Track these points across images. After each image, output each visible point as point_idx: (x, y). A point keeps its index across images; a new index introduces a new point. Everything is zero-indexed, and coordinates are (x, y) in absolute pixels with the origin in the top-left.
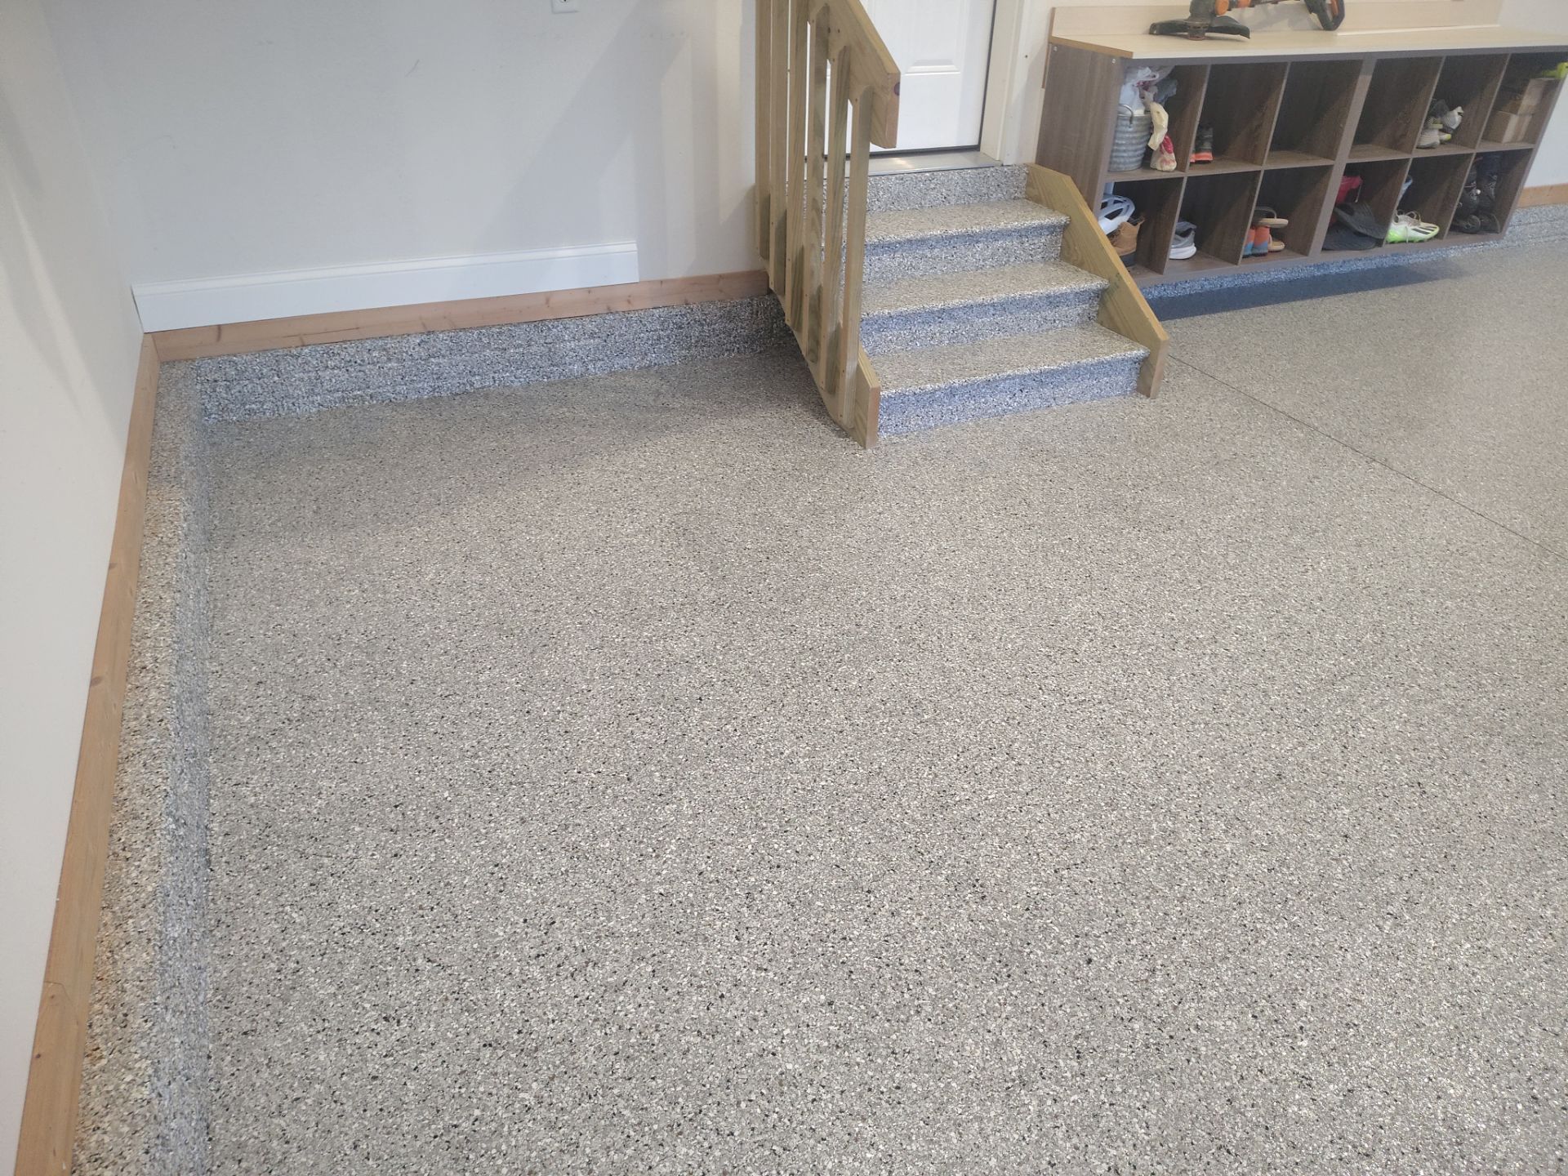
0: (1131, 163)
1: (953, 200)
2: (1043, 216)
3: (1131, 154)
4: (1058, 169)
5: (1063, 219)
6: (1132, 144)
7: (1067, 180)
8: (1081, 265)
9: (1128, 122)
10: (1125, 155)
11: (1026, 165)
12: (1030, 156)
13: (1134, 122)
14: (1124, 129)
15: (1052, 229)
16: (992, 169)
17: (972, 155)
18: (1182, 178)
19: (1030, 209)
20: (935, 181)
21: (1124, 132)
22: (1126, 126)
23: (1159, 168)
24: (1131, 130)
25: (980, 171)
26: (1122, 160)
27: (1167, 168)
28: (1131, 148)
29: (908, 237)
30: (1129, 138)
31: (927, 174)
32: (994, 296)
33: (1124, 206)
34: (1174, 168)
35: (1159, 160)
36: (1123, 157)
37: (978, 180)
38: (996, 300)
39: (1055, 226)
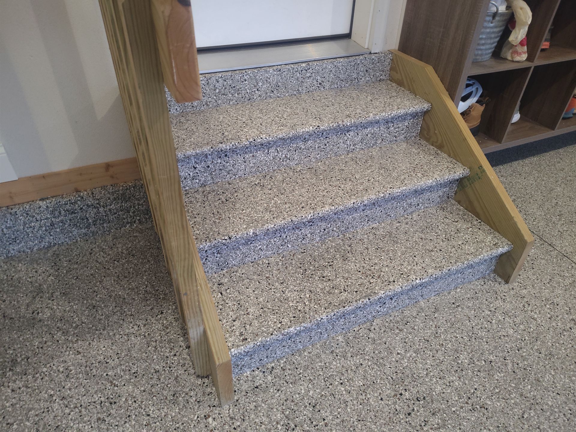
0: (486, 54)
1: (327, 85)
2: (407, 103)
3: (488, 47)
4: (420, 57)
5: (426, 106)
6: (491, 38)
7: (429, 70)
8: (440, 147)
9: (491, 18)
10: (482, 47)
11: (391, 52)
12: (394, 43)
13: (497, 18)
14: (486, 24)
15: (415, 115)
16: (361, 57)
17: (343, 42)
18: (530, 67)
19: (394, 94)
20: (310, 70)
21: (486, 28)
22: (489, 21)
23: (510, 58)
24: (492, 25)
25: (351, 59)
26: (480, 52)
27: (518, 58)
28: (489, 41)
29: (281, 136)
30: (489, 33)
31: (304, 65)
32: (365, 198)
33: (473, 89)
34: (524, 59)
35: (511, 51)
36: (481, 50)
37: (349, 67)
38: (366, 202)
39: (417, 113)
